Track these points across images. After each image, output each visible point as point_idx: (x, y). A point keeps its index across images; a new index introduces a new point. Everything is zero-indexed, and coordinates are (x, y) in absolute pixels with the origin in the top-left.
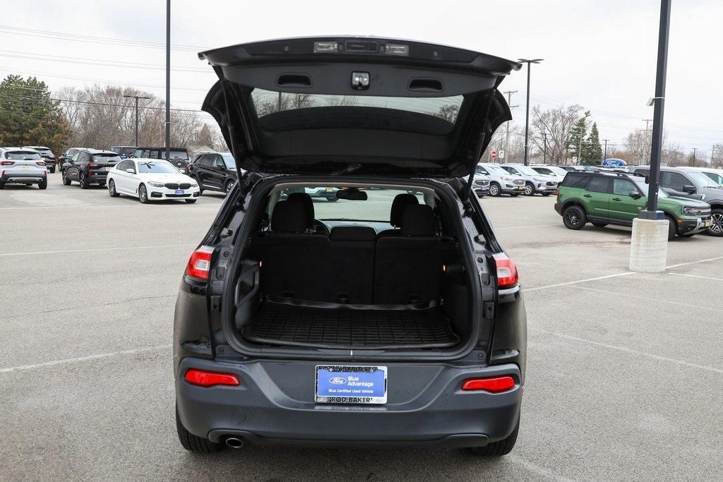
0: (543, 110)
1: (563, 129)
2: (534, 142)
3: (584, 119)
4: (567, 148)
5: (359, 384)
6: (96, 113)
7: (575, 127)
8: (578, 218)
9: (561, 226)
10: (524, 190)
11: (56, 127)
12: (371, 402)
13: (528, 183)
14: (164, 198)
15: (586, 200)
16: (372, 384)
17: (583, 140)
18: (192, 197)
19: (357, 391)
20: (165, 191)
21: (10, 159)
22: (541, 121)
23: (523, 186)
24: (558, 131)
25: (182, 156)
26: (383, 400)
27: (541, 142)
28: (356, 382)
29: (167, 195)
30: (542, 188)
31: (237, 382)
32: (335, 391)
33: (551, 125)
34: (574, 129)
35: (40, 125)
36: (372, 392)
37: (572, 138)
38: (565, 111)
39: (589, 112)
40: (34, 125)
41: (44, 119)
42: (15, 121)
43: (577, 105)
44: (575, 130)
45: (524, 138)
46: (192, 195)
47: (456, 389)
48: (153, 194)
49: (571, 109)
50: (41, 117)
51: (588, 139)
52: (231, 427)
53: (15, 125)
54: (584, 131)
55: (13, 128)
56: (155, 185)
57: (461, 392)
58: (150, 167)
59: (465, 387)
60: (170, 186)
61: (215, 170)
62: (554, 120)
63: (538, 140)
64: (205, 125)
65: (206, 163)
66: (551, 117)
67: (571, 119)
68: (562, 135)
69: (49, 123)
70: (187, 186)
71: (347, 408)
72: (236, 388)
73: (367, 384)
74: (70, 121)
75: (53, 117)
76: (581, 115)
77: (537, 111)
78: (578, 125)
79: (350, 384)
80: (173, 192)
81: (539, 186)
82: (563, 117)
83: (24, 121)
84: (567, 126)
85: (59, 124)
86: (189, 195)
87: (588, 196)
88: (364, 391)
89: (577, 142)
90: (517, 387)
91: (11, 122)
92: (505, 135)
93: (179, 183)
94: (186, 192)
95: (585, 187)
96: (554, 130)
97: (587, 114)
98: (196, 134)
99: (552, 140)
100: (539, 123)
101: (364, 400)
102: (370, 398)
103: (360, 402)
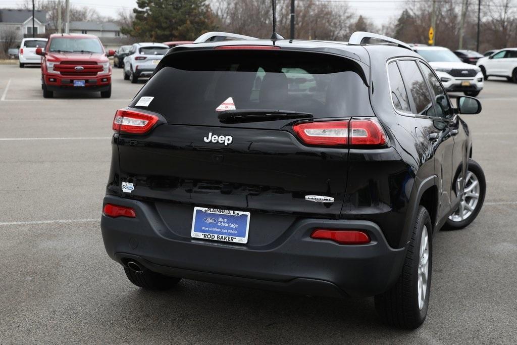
5: (226, 225)
6: (244, 7)
11: (203, 23)
12: (235, 241)
16: (236, 226)
19: (224, 231)
21: (142, 55)
26: (245, 240)
28: (224, 222)
31: (135, 216)
32: (207, 229)
35: (188, 22)
40: (183, 22)
41: (192, 16)
42: (166, 18)
47: (305, 235)
50: (189, 13)
53: (166, 23)
55: (164, 25)
57: (308, 239)
59: (314, 235)
64: (361, 16)
69: (197, 19)
71: (216, 244)
72: (133, 219)
73: (233, 226)
74: (221, 17)
75: (200, 14)
79: (219, 224)
83: (174, 18)
85: (206, 20)
86: (305, 90)
88: (230, 231)
90: (374, 243)
91: (162, 19)
101: (229, 239)
102: (234, 237)
103: (225, 240)
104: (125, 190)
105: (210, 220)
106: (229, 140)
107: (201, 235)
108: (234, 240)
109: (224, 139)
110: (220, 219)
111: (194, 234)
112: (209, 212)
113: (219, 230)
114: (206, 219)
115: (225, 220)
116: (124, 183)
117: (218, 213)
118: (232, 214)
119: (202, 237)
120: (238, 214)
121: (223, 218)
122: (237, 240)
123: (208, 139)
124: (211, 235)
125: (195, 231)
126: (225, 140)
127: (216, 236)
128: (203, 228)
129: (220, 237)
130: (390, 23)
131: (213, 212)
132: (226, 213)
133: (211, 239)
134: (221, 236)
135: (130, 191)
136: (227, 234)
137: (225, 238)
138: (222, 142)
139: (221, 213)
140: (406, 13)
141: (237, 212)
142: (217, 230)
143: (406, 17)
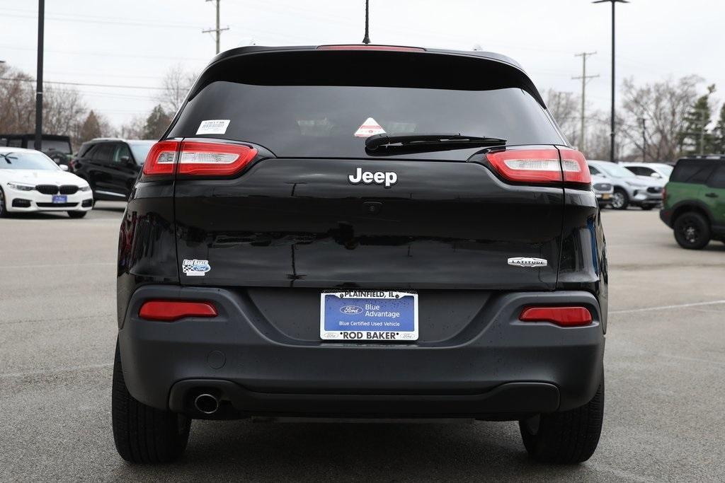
0: (640, 84)
1: (673, 114)
2: (626, 135)
3: (705, 98)
4: (681, 143)
5: (380, 315)
7: (693, 111)
8: (698, 230)
9: (672, 246)
10: (611, 200)
12: (397, 338)
13: (618, 189)
14: (33, 208)
15: (710, 202)
16: (397, 315)
17: (706, 131)
18: (80, 208)
19: (378, 324)
20: (36, 197)
22: (636, 102)
23: (610, 194)
24: (665, 118)
25: (62, 148)
26: (414, 335)
27: (636, 134)
28: (376, 311)
29: (39, 204)
30: (640, 197)
31: (214, 313)
32: (347, 324)
33: (652, 107)
34: (690, 114)
36: (398, 324)
37: (688, 128)
38: (675, 84)
39: (713, 86)
43: (694, 76)
44: (693, 114)
45: (608, 129)
46: (80, 204)
47: (512, 318)
48: (16, 203)
49: (684, 82)
51: (716, 129)
52: (205, 376)
54: (707, 117)
56: (20, 188)
57: (517, 323)
58: (9, 162)
59: (525, 315)
60: (43, 189)
61: (117, 167)
62: (658, 100)
63: (632, 133)
64: (92, 113)
65: (101, 157)
66: (654, 95)
67: (685, 98)
68: (672, 123)
70: (73, 190)
71: (366, 346)
72: (212, 320)
73: (390, 315)
76: (701, 90)
77: (628, 86)
78: (696, 107)
79: (367, 314)
80: (48, 198)
81: (636, 193)
82: (672, 94)
84: (678, 109)
86: (75, 204)
87: (712, 196)
88: (388, 324)
89: (697, 134)
90: (596, 324)
92: (579, 125)
93: (59, 185)
94: (71, 198)
95: (707, 182)
96: (657, 117)
97: (711, 89)
98: (77, 127)
99: (656, 132)
100: (633, 105)
101: (387, 336)
102: (396, 333)
103: (382, 339)
104: (189, 273)
105: (350, 310)
106: (391, 177)
107: (337, 335)
108: (396, 336)
109: (383, 176)
110: (368, 307)
111: (325, 334)
112: (348, 296)
113: (368, 324)
114: (344, 309)
115: (377, 307)
116: (186, 262)
117: (363, 297)
118: (387, 297)
119: (341, 338)
120: (397, 296)
121: (373, 305)
122: (401, 336)
123: (355, 177)
124: (356, 332)
125: (326, 329)
126: (385, 179)
127: (365, 333)
128: (341, 323)
129: (372, 335)
130: (134, 124)
131: (355, 297)
132: (378, 295)
133: (356, 338)
134: (372, 333)
135: (202, 274)
136: (383, 328)
137: (381, 335)
138: (382, 181)
139: (369, 297)
140: (158, 110)
141: (395, 294)
142: (365, 324)
143: (158, 114)
